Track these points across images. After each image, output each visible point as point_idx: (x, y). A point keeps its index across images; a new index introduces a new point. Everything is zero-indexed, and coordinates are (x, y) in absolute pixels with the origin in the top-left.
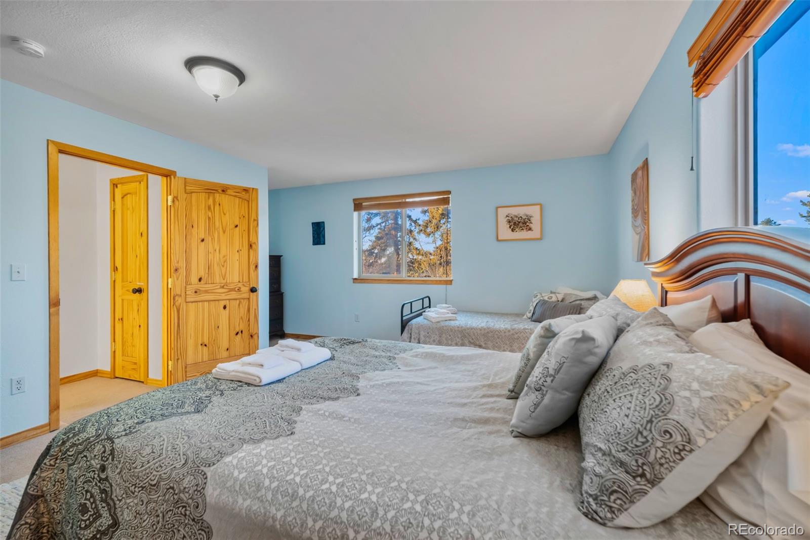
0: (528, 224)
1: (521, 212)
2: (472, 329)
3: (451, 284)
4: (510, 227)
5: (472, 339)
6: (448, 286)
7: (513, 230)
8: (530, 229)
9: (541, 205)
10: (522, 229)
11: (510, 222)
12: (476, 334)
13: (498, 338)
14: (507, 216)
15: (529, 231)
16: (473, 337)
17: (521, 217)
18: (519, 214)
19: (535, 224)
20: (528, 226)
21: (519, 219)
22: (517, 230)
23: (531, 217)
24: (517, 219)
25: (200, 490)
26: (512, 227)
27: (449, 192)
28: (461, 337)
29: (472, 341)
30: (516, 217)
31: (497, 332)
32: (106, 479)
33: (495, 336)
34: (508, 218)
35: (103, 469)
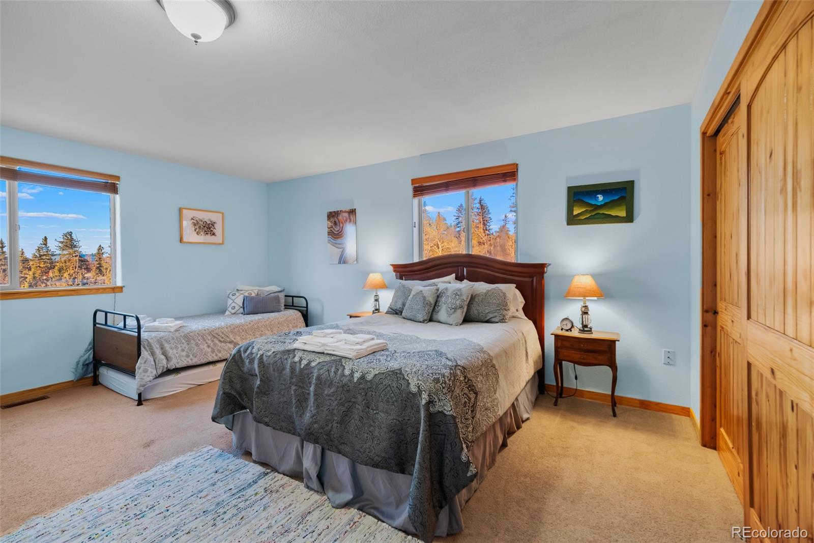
0: (212, 229)
1: (206, 217)
2: (219, 328)
3: (122, 292)
4: (195, 230)
5: (222, 338)
6: (116, 294)
7: (198, 233)
8: (214, 234)
9: (223, 214)
10: (207, 234)
11: (195, 225)
12: (225, 333)
13: (243, 331)
14: (192, 219)
15: (213, 236)
16: (223, 336)
17: (206, 222)
18: (204, 219)
19: (218, 230)
20: (212, 231)
21: (203, 223)
22: (202, 233)
23: (214, 223)
24: (202, 223)
25: (489, 355)
26: (197, 231)
27: (118, 178)
28: (211, 339)
29: (222, 340)
30: (201, 221)
31: (241, 327)
32: (469, 380)
33: (241, 330)
34: (193, 221)
35: (465, 377)
